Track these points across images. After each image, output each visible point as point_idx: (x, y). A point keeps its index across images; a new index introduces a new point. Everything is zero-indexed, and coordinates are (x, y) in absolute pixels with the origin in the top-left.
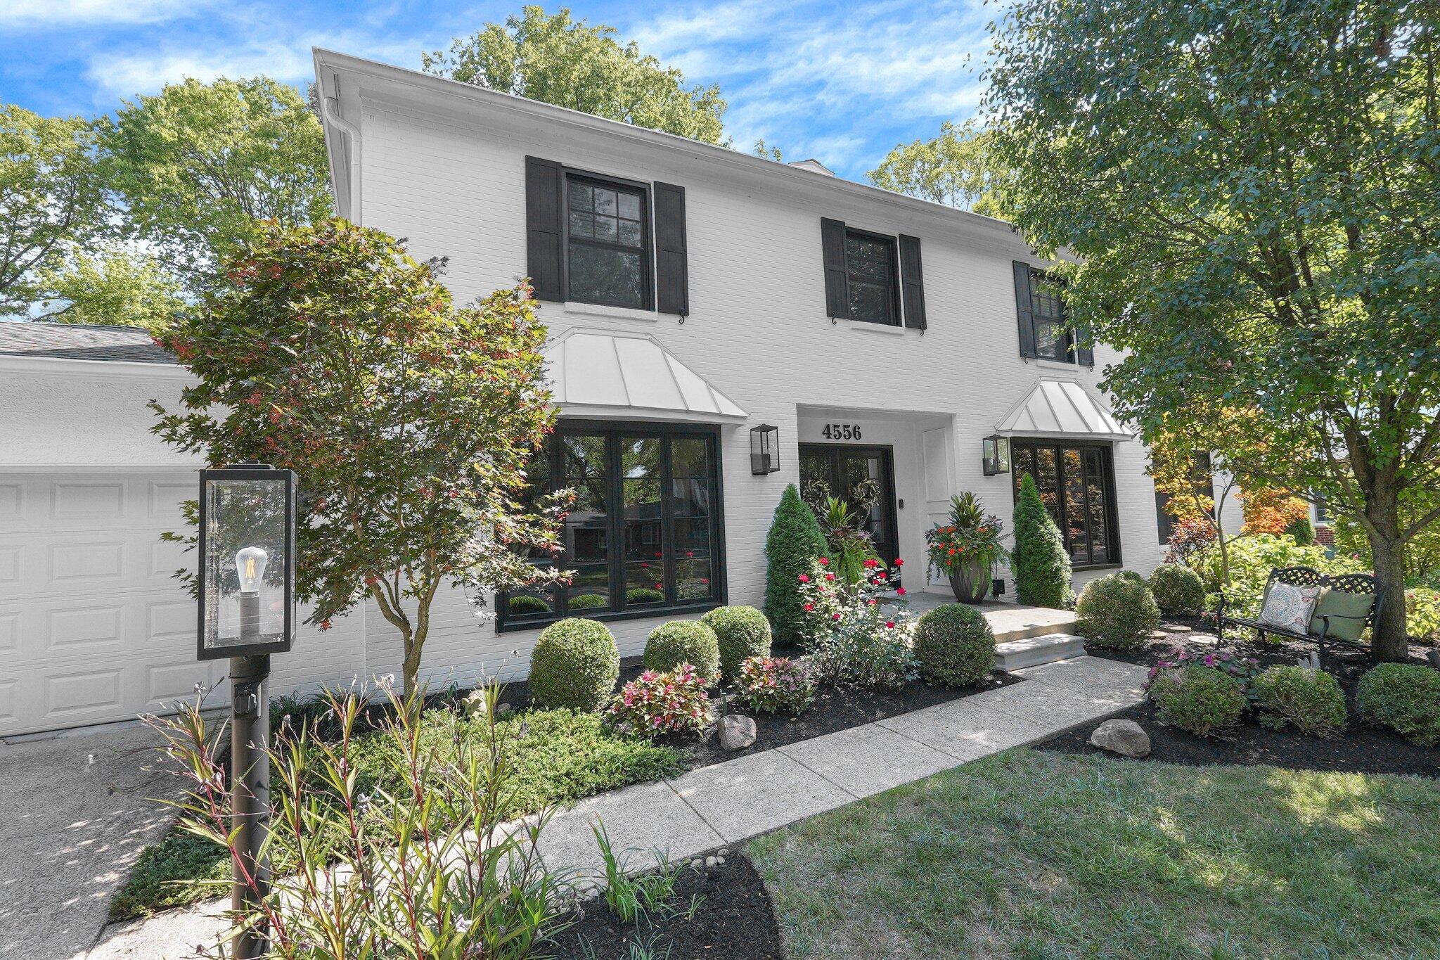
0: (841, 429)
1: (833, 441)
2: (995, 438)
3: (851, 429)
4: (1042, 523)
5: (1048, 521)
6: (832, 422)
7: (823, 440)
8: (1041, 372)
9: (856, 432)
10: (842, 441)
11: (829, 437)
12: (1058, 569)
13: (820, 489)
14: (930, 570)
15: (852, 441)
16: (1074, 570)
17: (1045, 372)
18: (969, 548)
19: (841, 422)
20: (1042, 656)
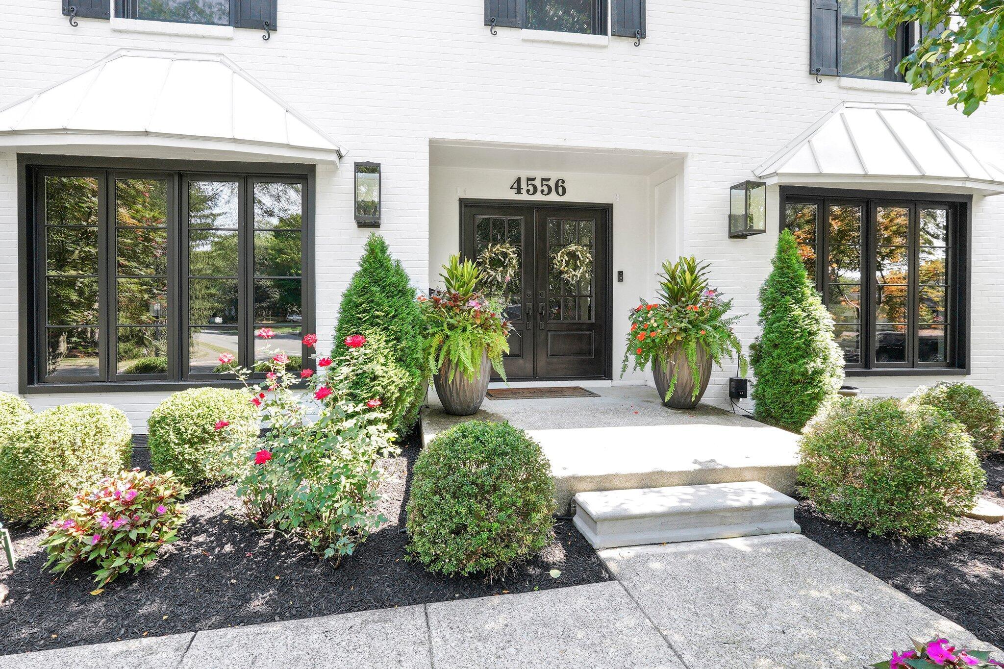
0: (537, 183)
1: (524, 197)
2: (748, 186)
3: (552, 184)
4: (799, 301)
5: (811, 300)
6: (524, 174)
7: (512, 196)
8: (844, 95)
9: (560, 186)
10: (538, 197)
11: (519, 192)
12: (818, 372)
13: (505, 255)
14: (626, 359)
15: (553, 197)
16: (848, 374)
17: (851, 95)
18: (665, 332)
19: (539, 174)
20: (688, 526)
